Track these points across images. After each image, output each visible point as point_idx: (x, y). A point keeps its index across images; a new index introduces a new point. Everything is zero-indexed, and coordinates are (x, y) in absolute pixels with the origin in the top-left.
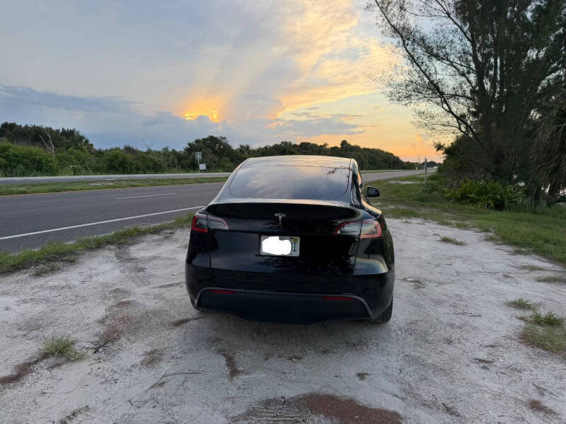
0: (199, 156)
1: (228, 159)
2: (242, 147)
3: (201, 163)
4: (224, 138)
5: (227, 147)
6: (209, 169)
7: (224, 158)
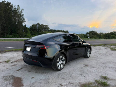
0: (88, 35)
1: (96, 36)
2: (101, 33)
3: (88, 36)
4: (96, 31)
5: (96, 33)
6: (90, 38)
7: (95, 36)
